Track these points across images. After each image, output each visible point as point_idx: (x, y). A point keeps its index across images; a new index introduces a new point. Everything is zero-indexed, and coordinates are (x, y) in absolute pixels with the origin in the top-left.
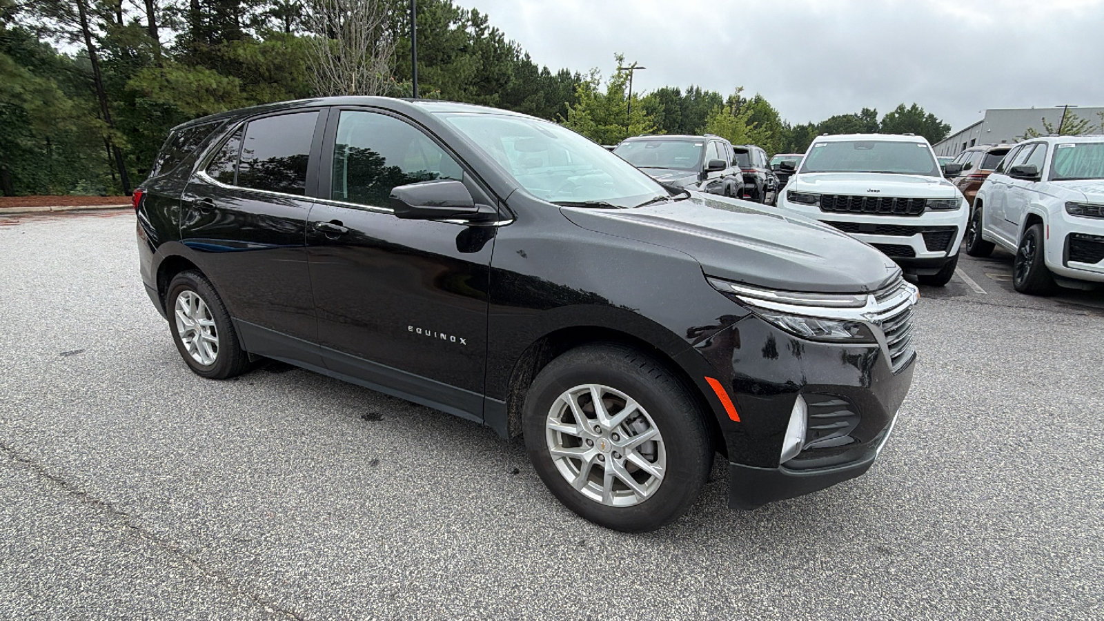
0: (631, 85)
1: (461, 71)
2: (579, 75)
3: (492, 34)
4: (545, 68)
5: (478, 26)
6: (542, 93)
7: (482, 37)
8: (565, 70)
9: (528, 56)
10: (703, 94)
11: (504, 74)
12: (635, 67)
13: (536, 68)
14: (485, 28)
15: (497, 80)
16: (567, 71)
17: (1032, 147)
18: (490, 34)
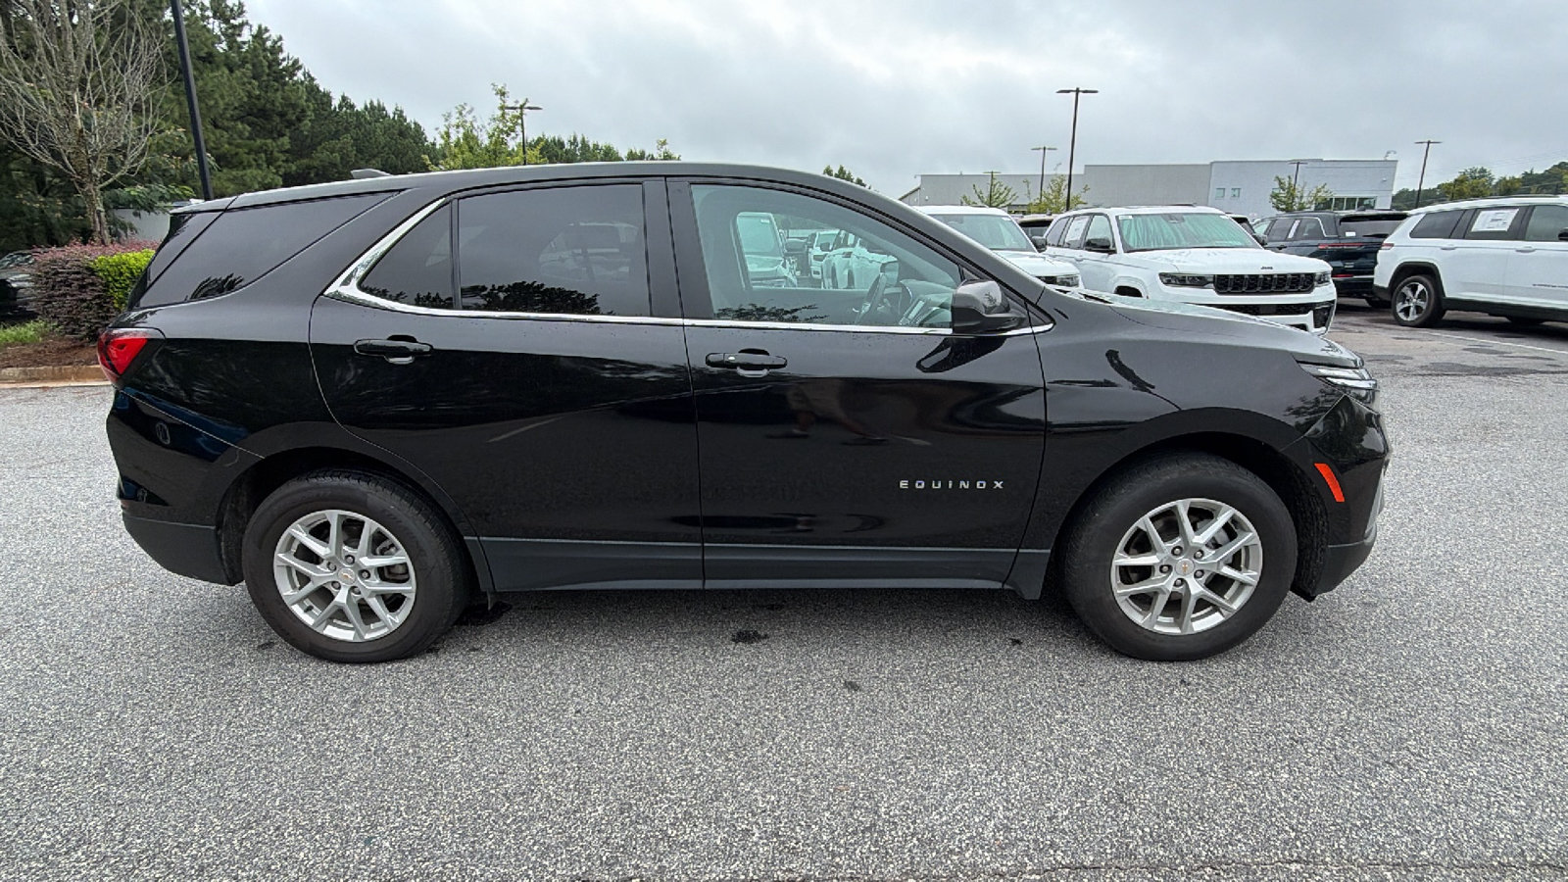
0: (523, 132)
1: (217, 96)
2: (402, 112)
3: (260, 36)
4: (344, 98)
5: (226, 21)
6: (347, 139)
7: (239, 39)
8: (376, 104)
9: (309, 76)
10: (591, 146)
11: (294, 106)
12: (527, 106)
13: (327, 96)
14: (242, 25)
15: (282, 115)
16: (379, 104)
17: (1087, 218)
18: (254, 37)
